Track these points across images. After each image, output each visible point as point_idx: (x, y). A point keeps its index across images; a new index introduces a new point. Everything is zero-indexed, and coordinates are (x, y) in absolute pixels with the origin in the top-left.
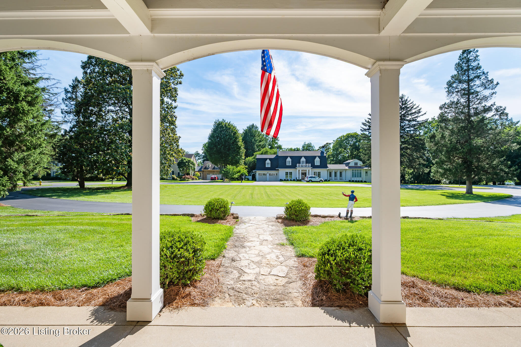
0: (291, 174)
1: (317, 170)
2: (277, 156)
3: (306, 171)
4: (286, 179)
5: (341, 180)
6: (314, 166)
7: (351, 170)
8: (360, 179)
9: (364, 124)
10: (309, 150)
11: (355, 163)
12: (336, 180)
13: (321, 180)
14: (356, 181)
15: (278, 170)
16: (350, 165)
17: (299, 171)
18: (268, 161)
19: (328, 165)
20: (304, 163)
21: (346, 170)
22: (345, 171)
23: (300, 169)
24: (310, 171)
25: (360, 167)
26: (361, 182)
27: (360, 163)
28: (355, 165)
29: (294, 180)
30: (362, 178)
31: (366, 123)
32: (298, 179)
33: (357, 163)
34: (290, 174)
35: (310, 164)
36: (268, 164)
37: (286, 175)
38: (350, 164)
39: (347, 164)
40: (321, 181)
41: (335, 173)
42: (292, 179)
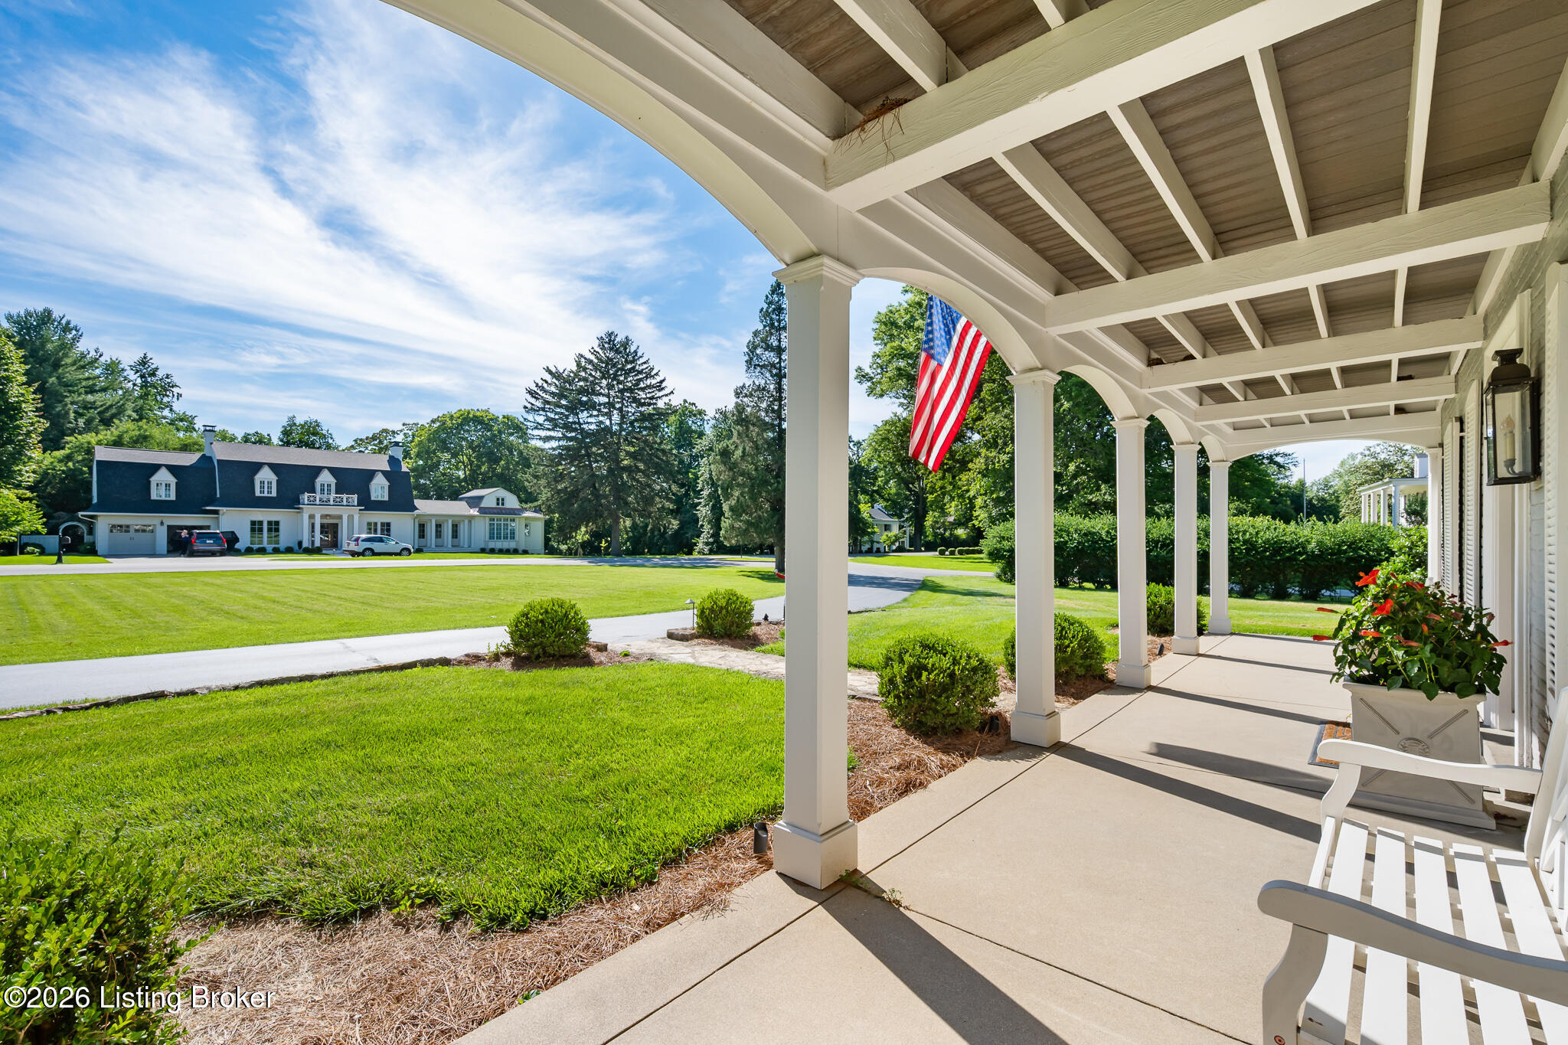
0: (277, 530)
1: (379, 517)
2: (206, 460)
3: (340, 517)
4: (255, 547)
5: (457, 549)
6: (367, 504)
7: (487, 520)
8: (512, 545)
9: (531, 393)
10: (311, 445)
11: (498, 499)
12: (440, 549)
13: (403, 549)
14: (501, 552)
15: (216, 512)
16: (483, 505)
17: (312, 517)
18: (163, 477)
19: (417, 502)
20: (329, 490)
21: (471, 518)
22: (470, 522)
23: (312, 513)
24: (354, 520)
25: (512, 511)
26: (516, 552)
27: (512, 501)
28: (498, 504)
29: (289, 550)
30: (518, 542)
31: (538, 391)
32: (305, 544)
33: (503, 500)
34: (270, 530)
35: (355, 497)
36: (163, 487)
37: (253, 530)
38: (485, 500)
39: (474, 502)
40: (405, 552)
41: (438, 526)
42: (282, 548)
